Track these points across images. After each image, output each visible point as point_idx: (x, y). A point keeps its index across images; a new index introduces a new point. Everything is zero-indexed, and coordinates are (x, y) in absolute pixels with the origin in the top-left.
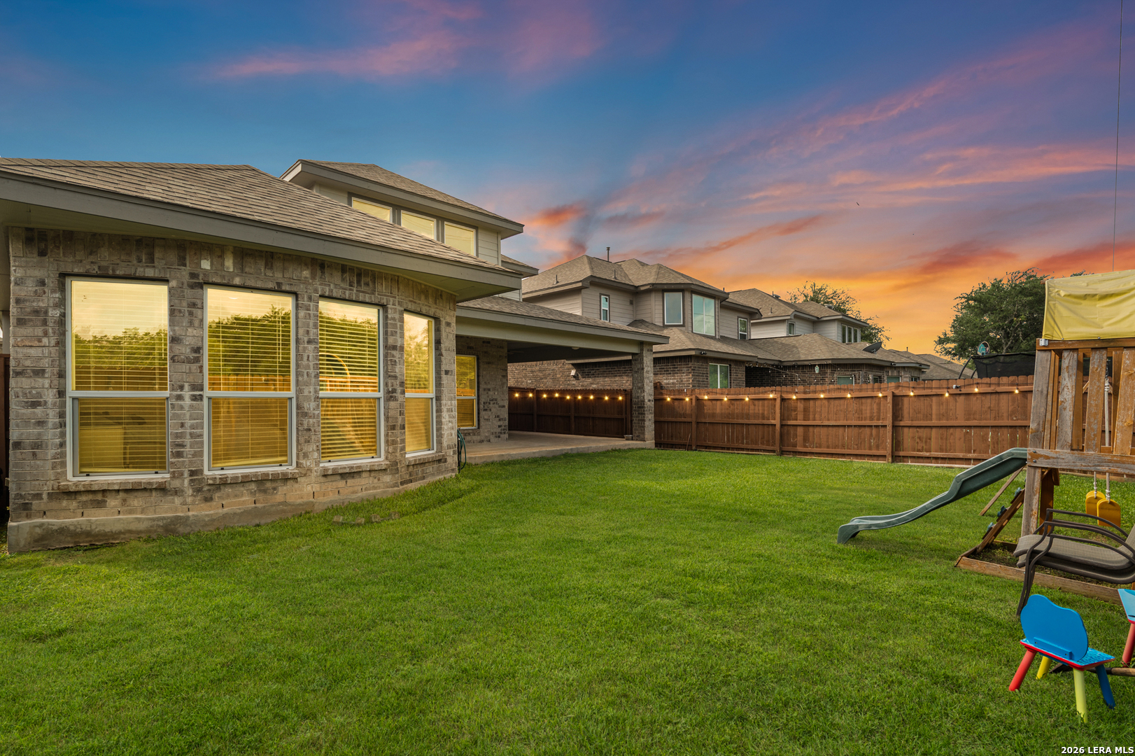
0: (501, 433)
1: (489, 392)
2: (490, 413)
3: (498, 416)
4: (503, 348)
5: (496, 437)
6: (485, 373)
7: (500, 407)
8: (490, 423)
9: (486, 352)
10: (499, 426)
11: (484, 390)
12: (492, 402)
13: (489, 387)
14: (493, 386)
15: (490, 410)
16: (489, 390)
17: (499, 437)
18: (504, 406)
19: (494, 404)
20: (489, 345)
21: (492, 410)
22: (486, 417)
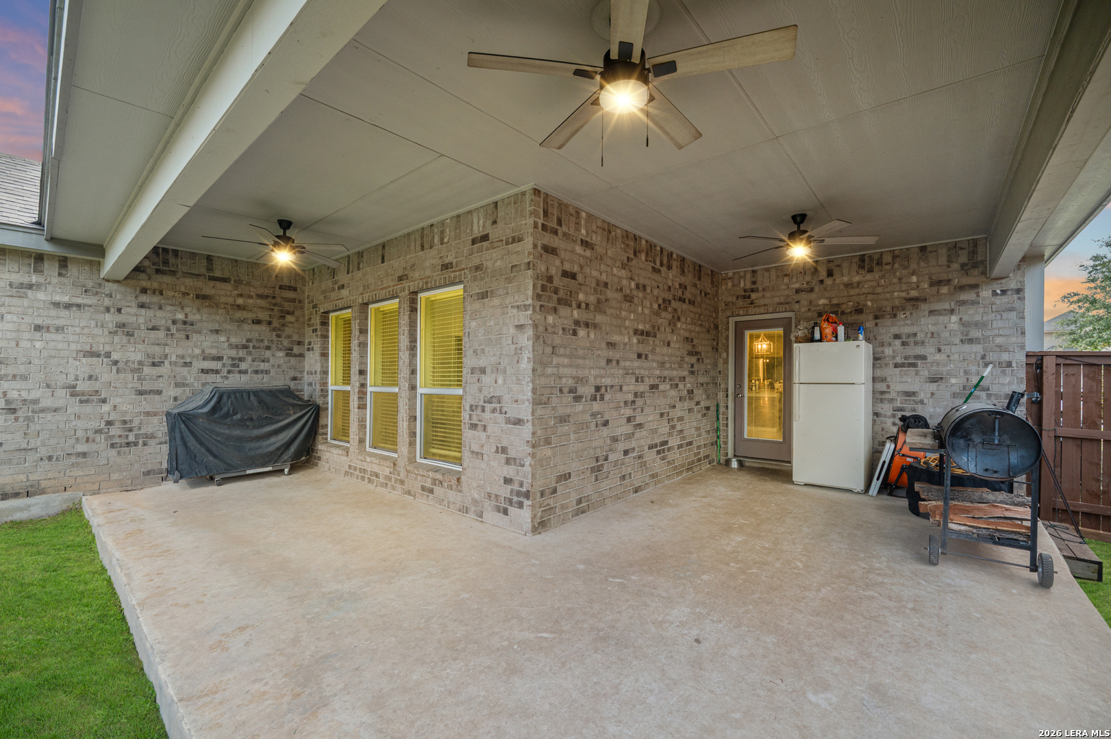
0: (511, 502)
1: (483, 378)
2: (483, 435)
3: (504, 450)
4: (520, 240)
5: (498, 509)
6: (474, 324)
7: (508, 421)
8: (483, 466)
9: (478, 268)
10: (508, 481)
11: (473, 371)
12: (488, 407)
13: (482, 362)
14: (493, 360)
15: (485, 428)
16: (483, 371)
17: (505, 512)
18: (518, 422)
19: (494, 411)
20: (485, 244)
21: (489, 429)
22: (475, 448)
